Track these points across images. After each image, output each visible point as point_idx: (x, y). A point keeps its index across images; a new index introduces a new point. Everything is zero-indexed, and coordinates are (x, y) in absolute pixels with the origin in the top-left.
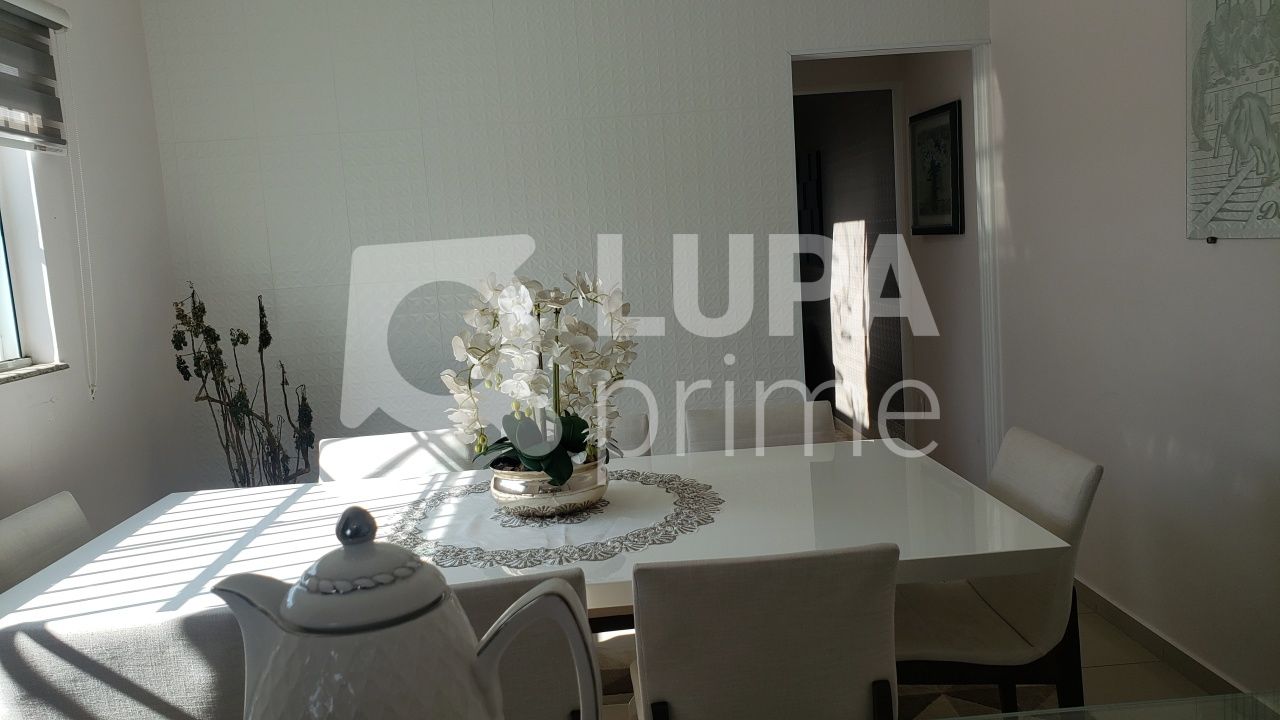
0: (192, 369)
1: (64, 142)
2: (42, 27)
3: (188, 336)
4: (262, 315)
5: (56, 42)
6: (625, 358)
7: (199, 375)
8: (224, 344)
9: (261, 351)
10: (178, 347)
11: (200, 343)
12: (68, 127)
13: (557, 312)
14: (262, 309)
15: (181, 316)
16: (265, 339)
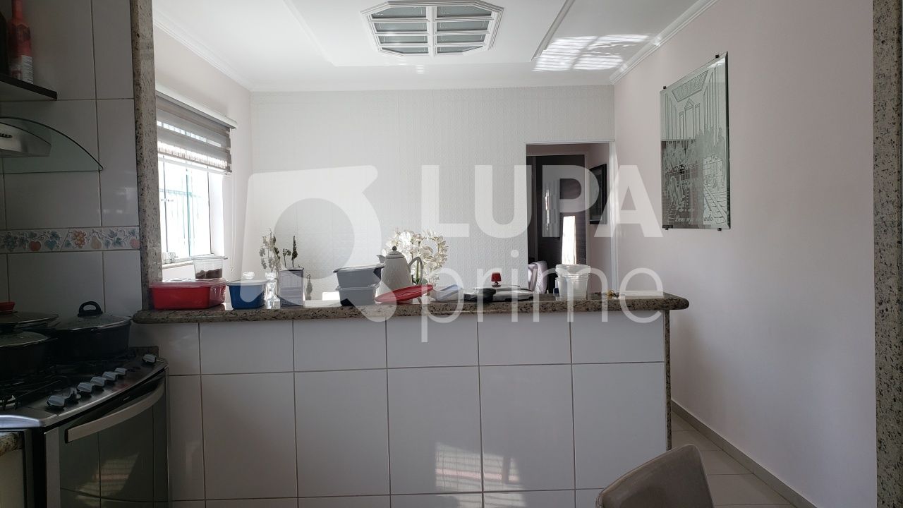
0: (267, 264)
1: (231, 171)
2: (228, 128)
3: (266, 251)
4: (295, 245)
5: (232, 133)
6: (443, 260)
7: (270, 267)
8: (281, 254)
9: (293, 259)
10: (261, 255)
11: (272, 254)
12: (233, 166)
13: (419, 243)
14: (294, 242)
15: (265, 242)
16: (295, 255)
